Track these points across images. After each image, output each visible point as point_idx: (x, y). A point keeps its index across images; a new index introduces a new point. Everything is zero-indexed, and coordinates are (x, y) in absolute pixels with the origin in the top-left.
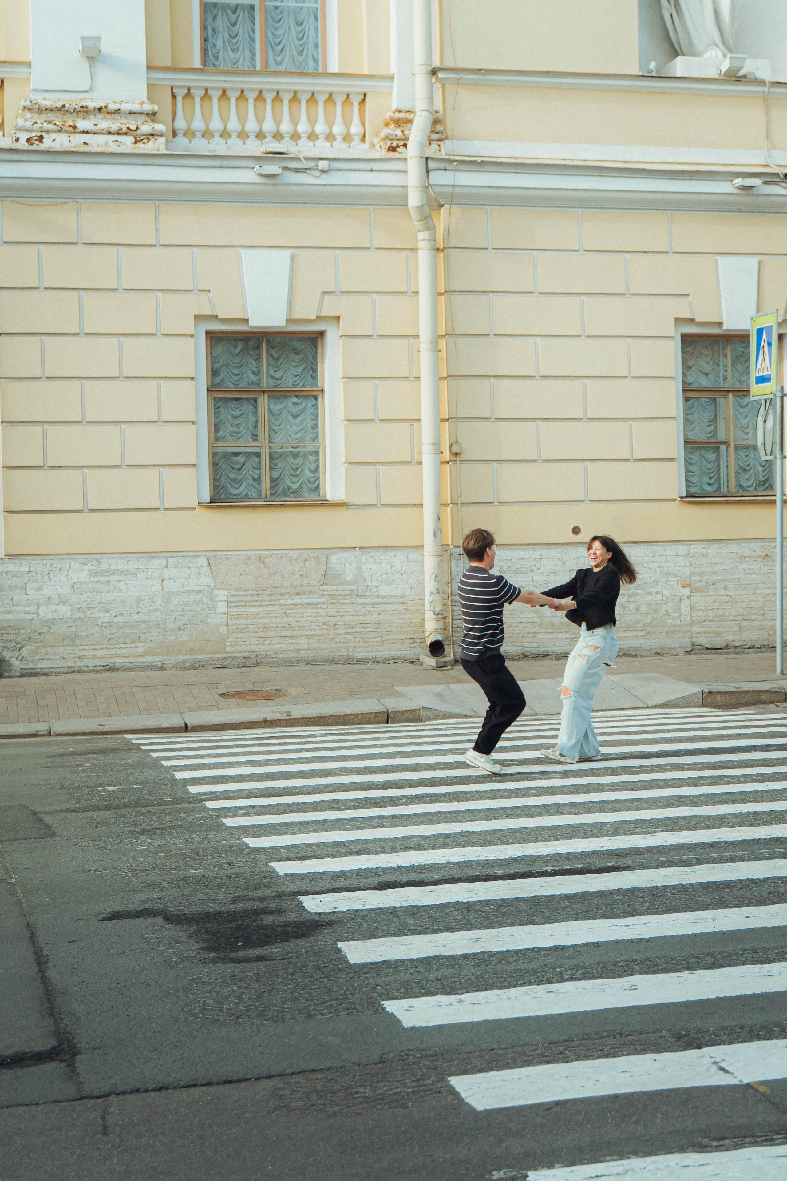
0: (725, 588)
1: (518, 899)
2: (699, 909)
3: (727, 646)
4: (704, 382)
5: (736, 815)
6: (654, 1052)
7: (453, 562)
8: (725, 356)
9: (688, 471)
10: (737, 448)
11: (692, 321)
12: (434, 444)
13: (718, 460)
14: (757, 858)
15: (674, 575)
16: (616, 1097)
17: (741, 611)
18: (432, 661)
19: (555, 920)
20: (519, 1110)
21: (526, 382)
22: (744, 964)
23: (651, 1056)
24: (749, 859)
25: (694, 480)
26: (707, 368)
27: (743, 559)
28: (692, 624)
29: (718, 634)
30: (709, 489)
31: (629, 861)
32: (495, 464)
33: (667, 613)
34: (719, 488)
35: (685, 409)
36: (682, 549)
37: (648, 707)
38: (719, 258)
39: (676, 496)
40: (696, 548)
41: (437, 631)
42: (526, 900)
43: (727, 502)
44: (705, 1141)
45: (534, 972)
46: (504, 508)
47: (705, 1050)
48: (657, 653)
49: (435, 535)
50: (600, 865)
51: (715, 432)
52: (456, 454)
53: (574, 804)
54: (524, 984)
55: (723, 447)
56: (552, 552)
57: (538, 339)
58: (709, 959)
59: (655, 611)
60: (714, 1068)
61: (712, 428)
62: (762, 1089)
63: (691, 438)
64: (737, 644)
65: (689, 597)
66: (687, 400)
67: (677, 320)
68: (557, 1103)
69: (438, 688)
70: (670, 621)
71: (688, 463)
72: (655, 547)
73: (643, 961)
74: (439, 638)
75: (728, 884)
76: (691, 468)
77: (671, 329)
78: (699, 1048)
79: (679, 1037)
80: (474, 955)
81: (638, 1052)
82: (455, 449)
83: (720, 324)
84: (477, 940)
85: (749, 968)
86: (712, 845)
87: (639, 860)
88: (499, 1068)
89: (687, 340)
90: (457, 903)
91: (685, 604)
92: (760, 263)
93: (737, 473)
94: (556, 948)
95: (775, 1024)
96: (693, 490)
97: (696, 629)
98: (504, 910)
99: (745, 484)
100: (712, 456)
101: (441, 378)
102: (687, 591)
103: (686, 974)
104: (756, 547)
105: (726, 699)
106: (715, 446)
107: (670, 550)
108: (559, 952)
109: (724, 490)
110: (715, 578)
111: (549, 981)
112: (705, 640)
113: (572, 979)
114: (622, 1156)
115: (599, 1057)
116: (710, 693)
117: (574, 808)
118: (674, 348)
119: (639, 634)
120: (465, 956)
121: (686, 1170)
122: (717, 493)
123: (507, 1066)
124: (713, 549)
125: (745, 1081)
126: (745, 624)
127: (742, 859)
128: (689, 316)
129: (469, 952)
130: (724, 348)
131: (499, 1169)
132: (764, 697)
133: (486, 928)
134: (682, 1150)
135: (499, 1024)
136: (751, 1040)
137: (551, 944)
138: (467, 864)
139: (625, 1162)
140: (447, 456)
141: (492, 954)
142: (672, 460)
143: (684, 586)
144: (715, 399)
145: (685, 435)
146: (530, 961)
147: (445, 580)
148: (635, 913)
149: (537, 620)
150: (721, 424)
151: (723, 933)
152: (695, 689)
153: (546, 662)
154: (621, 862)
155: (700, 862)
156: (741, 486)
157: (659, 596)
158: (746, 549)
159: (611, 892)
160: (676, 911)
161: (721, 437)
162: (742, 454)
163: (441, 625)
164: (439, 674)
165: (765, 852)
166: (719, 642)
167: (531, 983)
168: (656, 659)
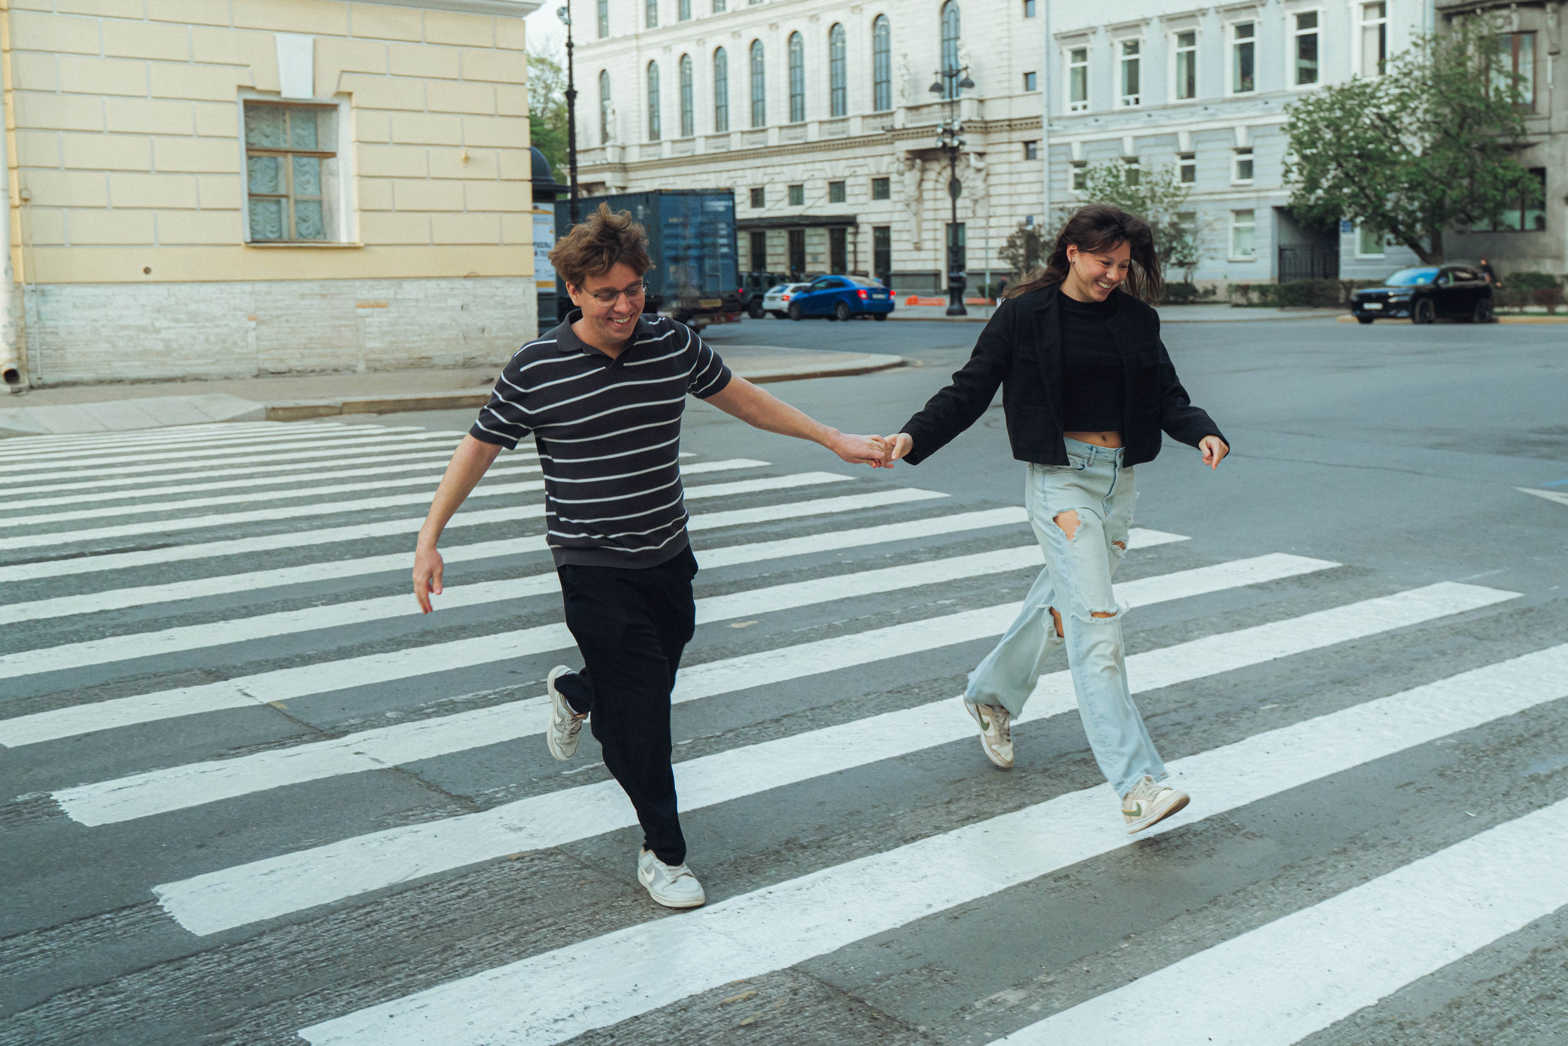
0: (288, 321)
1: (69, 576)
2: (239, 573)
3: (290, 371)
4: (266, 143)
5: (281, 500)
6: (184, 686)
7: (26, 299)
8: (284, 121)
9: (252, 221)
10: (297, 202)
11: (252, 89)
12: (3, 190)
13: (279, 212)
14: (296, 531)
15: (241, 310)
16: (144, 724)
17: (303, 341)
18: (7, 388)
19: (102, 590)
20: (49, 744)
21: (96, 136)
22: (275, 612)
23: (182, 690)
24: (289, 532)
25: (258, 228)
26: (268, 131)
27: (303, 296)
28: (258, 352)
29: (281, 360)
30: (272, 236)
31: (178, 539)
32: (66, 210)
33: (235, 343)
34: (281, 236)
35: (248, 166)
36: (247, 288)
37: (215, 422)
38: (278, 35)
39: (240, 240)
40: (259, 287)
41: (11, 361)
42: (77, 576)
43: (288, 248)
44: (223, 751)
45: (77, 632)
46: (77, 250)
47: (231, 681)
48: (227, 378)
49: (6, 273)
50: (150, 543)
51: (276, 186)
52: (26, 200)
53: (133, 498)
54: (67, 643)
55: (284, 200)
56: (124, 289)
57: (105, 98)
58: (244, 611)
59: (224, 341)
60: (239, 693)
61: (273, 184)
62: (279, 706)
63: (255, 191)
64: (300, 369)
65: (254, 329)
66: (250, 158)
67: (240, 88)
68: (87, 735)
69: (12, 411)
70: (238, 350)
71: (252, 213)
72: (223, 286)
73: (182, 617)
74: (13, 366)
75: (267, 553)
76: (254, 217)
77: (233, 95)
78: (226, 680)
79: (209, 673)
80: (20, 623)
81: (170, 688)
82: (25, 195)
83: (279, 93)
84: (24, 611)
85: (279, 615)
86: (257, 523)
87: (187, 538)
88: (33, 712)
89: (250, 107)
90: (8, 582)
91: (251, 337)
92: (315, 42)
93: (297, 223)
94: (101, 612)
95: (298, 656)
96: (258, 237)
97: (261, 356)
98: (54, 584)
99: (304, 232)
100: (273, 208)
101: (9, 130)
102: (253, 324)
103: (221, 624)
104: (315, 286)
105: (287, 414)
106: (277, 199)
107: (237, 288)
108: (103, 615)
109: (285, 237)
110: (275, 313)
111: (91, 639)
112: (270, 366)
113: (113, 635)
114: (144, 770)
115: (132, 695)
116: (273, 409)
117: (132, 501)
118: (237, 113)
119: (209, 361)
120: (10, 625)
121: (203, 775)
122: (280, 239)
123: (43, 710)
124: (276, 288)
125: (265, 702)
126: (306, 351)
127: (282, 532)
128: (250, 84)
129: (15, 621)
130: (284, 114)
131: (24, 793)
132: (321, 411)
133: (34, 600)
134: (201, 760)
135: (38, 676)
136: (273, 670)
137: (96, 609)
138: (21, 550)
139: (147, 775)
140: (17, 201)
141: (38, 621)
142: (236, 210)
143: (251, 319)
144: (275, 158)
145: (249, 189)
146: (75, 624)
147: (18, 314)
148: (180, 579)
149: (111, 350)
150: (282, 179)
151: (259, 590)
152: (257, 406)
153: (121, 387)
154: (170, 540)
155: (244, 536)
156: (301, 235)
157: (227, 329)
158: (305, 288)
159: (159, 565)
160: (217, 575)
161: (282, 191)
162: (301, 206)
163: (15, 354)
164: (13, 399)
165: (304, 525)
166: (282, 367)
167: (73, 642)
168: (223, 383)
